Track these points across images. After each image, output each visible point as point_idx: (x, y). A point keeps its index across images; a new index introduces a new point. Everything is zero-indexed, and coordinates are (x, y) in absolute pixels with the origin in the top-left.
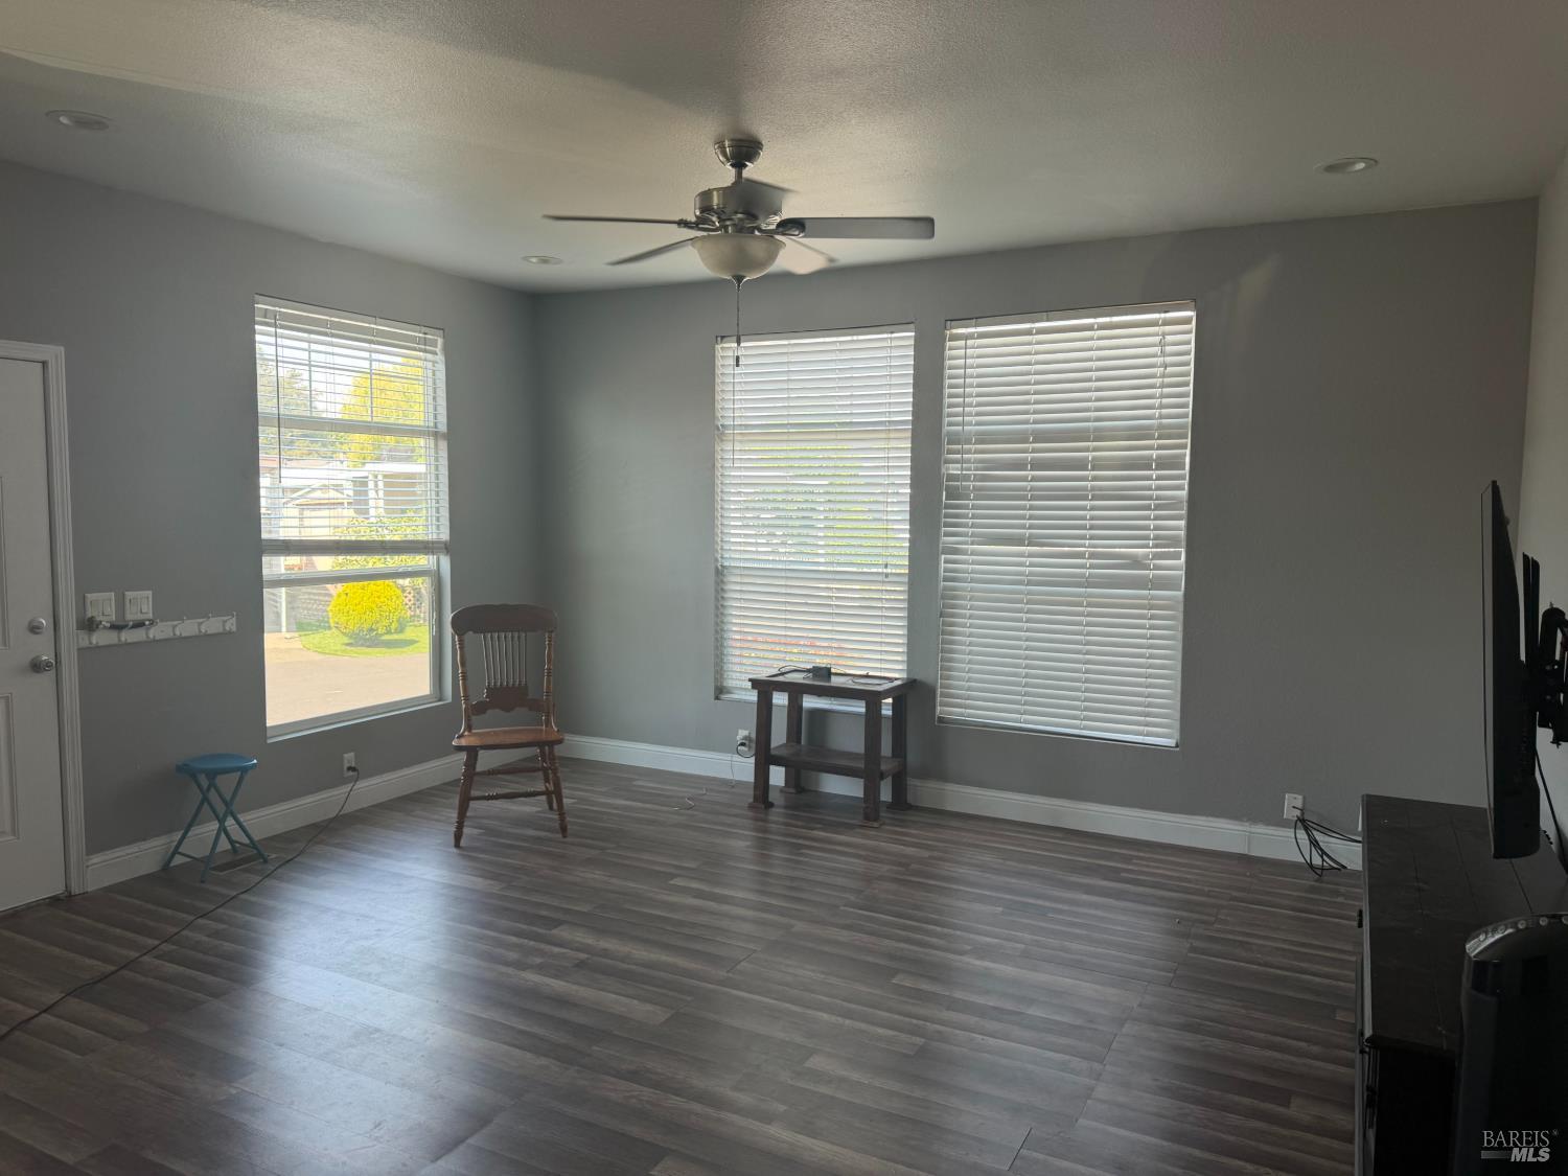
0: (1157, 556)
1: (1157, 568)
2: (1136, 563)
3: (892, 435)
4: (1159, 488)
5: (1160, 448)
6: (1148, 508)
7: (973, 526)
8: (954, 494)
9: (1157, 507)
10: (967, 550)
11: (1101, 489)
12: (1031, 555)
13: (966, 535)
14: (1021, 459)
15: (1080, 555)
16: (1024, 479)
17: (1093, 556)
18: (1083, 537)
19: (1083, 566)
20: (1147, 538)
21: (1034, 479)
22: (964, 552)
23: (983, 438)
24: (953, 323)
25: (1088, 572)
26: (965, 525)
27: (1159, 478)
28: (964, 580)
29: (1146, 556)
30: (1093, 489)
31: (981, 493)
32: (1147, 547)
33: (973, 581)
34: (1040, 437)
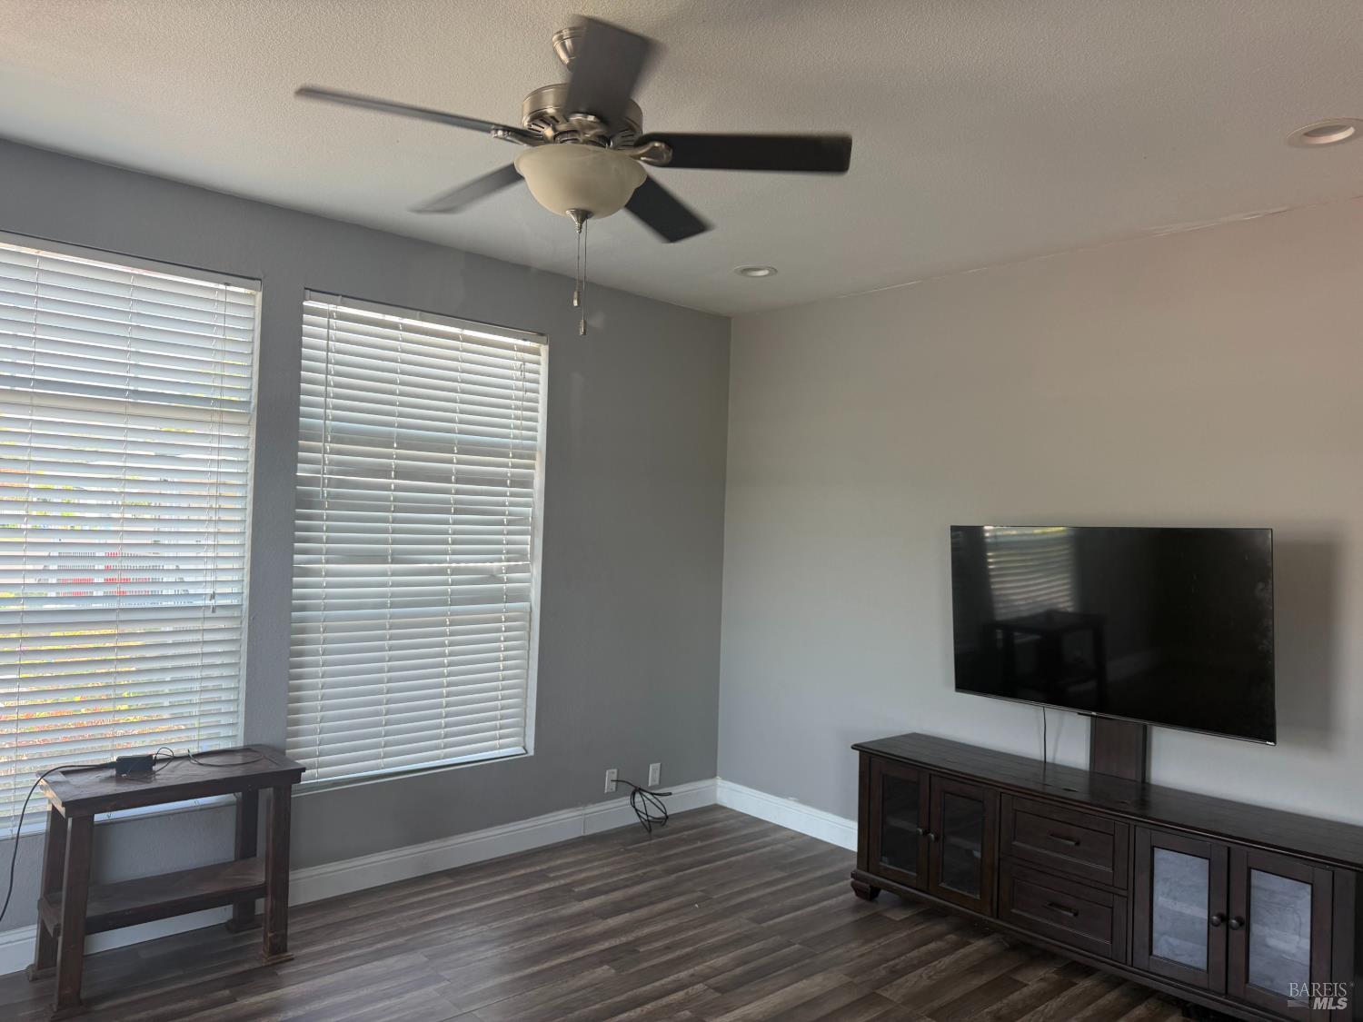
0: (509, 570)
1: (509, 581)
2: (492, 577)
3: (226, 419)
4: (512, 504)
5: (514, 466)
6: (501, 523)
7: (329, 541)
8: (307, 501)
9: (510, 523)
10: (320, 570)
11: (462, 502)
12: (394, 574)
13: (318, 552)
14: (381, 465)
15: (442, 572)
16: (387, 488)
17: (455, 572)
18: (445, 553)
19: (445, 583)
20: (500, 552)
21: (398, 488)
22: (317, 573)
23: (339, 437)
24: (314, 294)
25: (449, 589)
26: (319, 540)
27: (512, 495)
28: (316, 608)
29: (500, 570)
30: (456, 502)
31: (337, 502)
32: (500, 561)
33: (326, 608)
34: (405, 443)
